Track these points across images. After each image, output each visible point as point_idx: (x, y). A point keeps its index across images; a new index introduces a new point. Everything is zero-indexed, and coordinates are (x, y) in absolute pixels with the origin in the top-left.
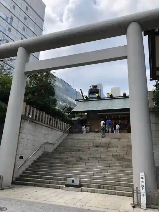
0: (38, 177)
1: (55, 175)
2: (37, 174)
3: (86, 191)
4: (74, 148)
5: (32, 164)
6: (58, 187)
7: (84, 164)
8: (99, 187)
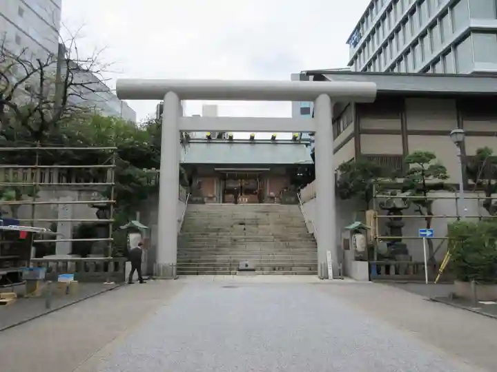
3: (262, 274)
6: (229, 273)
7: (243, 246)
8: (274, 269)
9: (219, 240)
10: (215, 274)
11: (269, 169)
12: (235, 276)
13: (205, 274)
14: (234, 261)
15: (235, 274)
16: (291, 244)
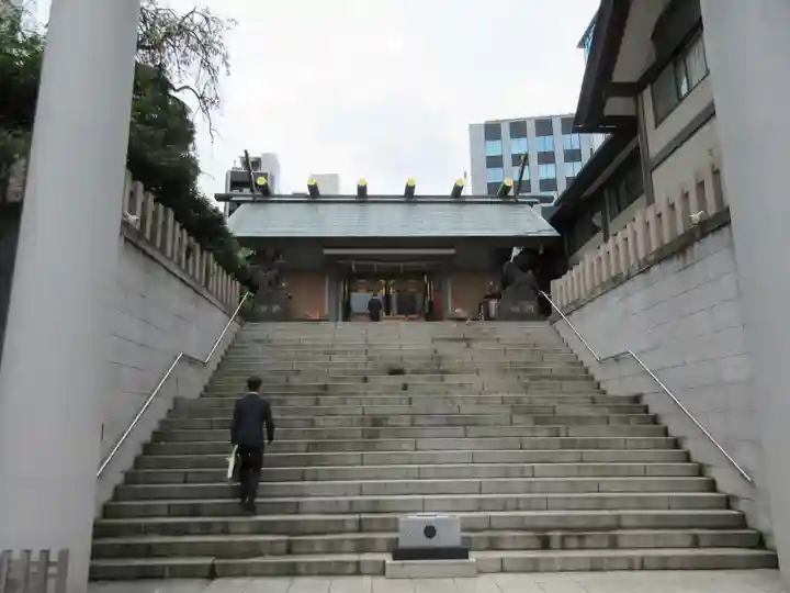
0: (206, 529)
1: (297, 509)
2: (195, 511)
3: (499, 567)
4: (296, 381)
5: (138, 462)
6: (351, 568)
7: (406, 444)
8: (545, 544)
9: (320, 421)
10: (292, 571)
11: (452, 251)
12: (380, 581)
13: (244, 572)
14: (375, 508)
15: (381, 570)
16: (576, 433)
